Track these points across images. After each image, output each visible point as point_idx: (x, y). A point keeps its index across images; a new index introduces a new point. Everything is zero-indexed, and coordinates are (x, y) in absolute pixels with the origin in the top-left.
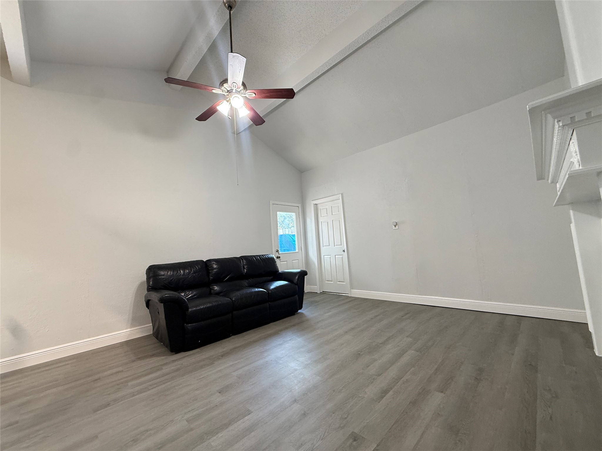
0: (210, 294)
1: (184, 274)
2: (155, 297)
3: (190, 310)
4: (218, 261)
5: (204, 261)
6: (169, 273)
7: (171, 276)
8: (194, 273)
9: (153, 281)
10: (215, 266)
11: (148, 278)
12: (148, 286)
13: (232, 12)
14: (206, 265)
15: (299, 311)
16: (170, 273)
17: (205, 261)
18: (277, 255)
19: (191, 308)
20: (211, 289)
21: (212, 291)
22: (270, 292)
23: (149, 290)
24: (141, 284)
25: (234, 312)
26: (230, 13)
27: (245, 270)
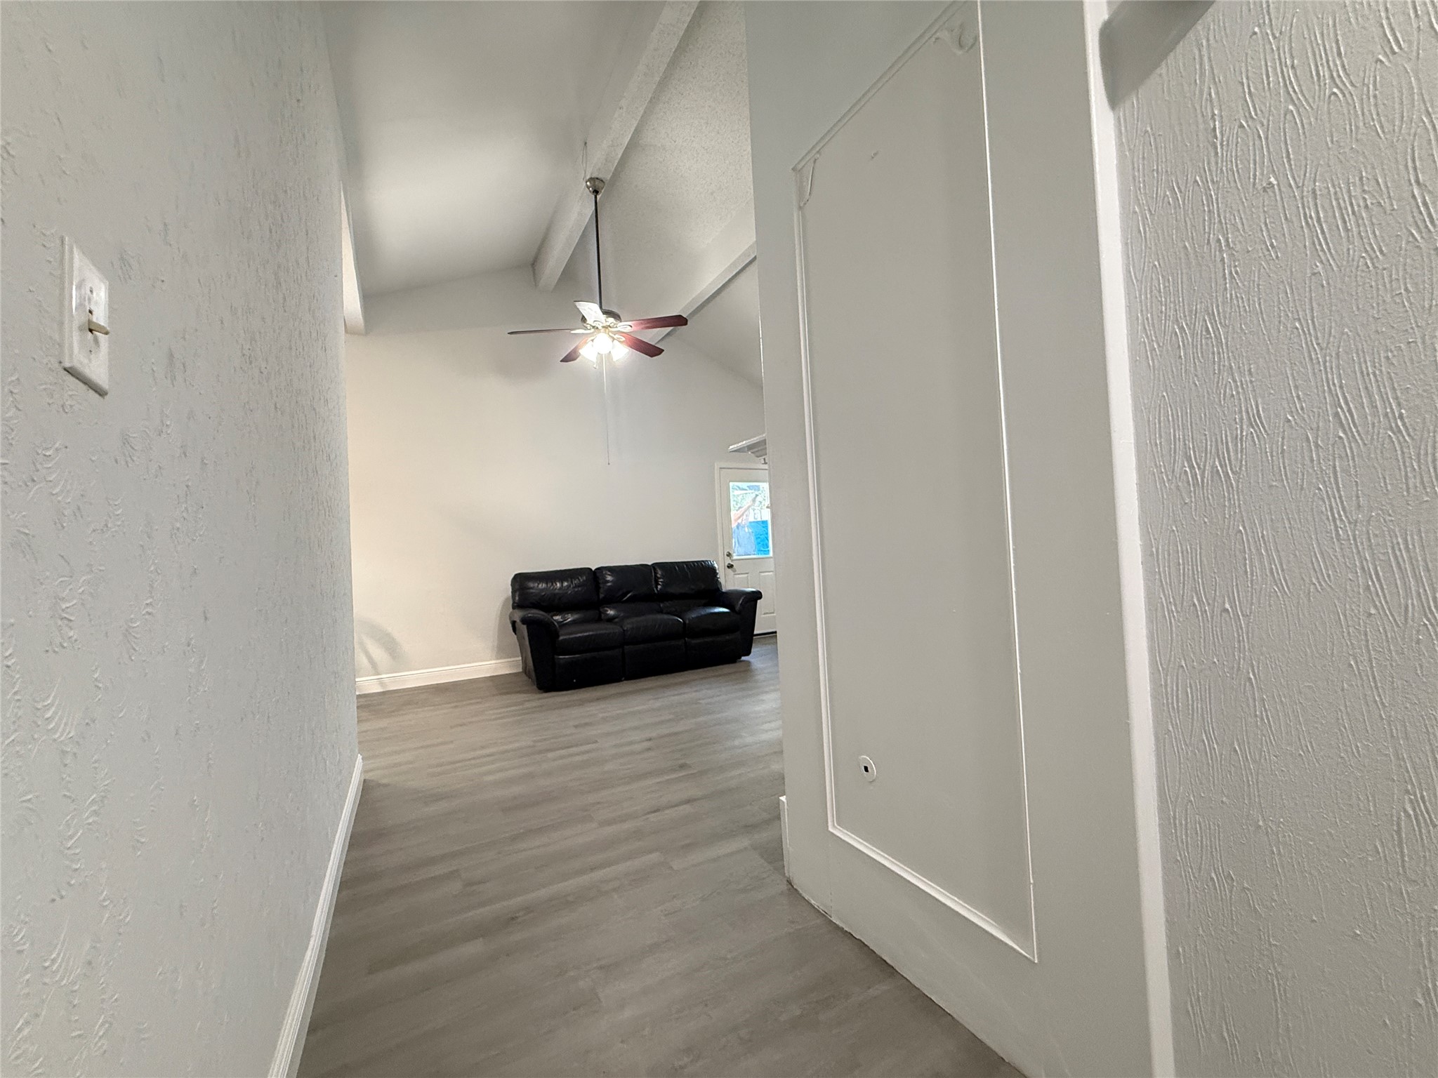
0: (599, 619)
1: (560, 589)
2: (518, 615)
3: (561, 638)
4: (612, 570)
5: (590, 569)
6: (540, 586)
7: (542, 590)
8: (576, 587)
9: (519, 595)
10: (609, 578)
11: (514, 592)
12: (514, 603)
13: (598, 197)
14: (594, 576)
15: (743, 658)
16: (542, 586)
17: (593, 569)
18: (728, 561)
19: (562, 635)
20: (600, 613)
21: (603, 615)
22: (687, 622)
23: (514, 608)
24: (507, 599)
25: (626, 647)
26: (596, 197)
27: (659, 587)
